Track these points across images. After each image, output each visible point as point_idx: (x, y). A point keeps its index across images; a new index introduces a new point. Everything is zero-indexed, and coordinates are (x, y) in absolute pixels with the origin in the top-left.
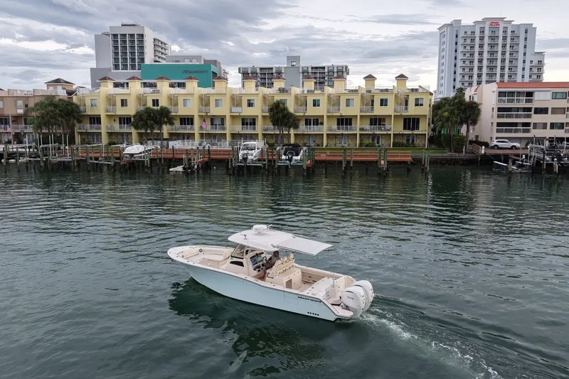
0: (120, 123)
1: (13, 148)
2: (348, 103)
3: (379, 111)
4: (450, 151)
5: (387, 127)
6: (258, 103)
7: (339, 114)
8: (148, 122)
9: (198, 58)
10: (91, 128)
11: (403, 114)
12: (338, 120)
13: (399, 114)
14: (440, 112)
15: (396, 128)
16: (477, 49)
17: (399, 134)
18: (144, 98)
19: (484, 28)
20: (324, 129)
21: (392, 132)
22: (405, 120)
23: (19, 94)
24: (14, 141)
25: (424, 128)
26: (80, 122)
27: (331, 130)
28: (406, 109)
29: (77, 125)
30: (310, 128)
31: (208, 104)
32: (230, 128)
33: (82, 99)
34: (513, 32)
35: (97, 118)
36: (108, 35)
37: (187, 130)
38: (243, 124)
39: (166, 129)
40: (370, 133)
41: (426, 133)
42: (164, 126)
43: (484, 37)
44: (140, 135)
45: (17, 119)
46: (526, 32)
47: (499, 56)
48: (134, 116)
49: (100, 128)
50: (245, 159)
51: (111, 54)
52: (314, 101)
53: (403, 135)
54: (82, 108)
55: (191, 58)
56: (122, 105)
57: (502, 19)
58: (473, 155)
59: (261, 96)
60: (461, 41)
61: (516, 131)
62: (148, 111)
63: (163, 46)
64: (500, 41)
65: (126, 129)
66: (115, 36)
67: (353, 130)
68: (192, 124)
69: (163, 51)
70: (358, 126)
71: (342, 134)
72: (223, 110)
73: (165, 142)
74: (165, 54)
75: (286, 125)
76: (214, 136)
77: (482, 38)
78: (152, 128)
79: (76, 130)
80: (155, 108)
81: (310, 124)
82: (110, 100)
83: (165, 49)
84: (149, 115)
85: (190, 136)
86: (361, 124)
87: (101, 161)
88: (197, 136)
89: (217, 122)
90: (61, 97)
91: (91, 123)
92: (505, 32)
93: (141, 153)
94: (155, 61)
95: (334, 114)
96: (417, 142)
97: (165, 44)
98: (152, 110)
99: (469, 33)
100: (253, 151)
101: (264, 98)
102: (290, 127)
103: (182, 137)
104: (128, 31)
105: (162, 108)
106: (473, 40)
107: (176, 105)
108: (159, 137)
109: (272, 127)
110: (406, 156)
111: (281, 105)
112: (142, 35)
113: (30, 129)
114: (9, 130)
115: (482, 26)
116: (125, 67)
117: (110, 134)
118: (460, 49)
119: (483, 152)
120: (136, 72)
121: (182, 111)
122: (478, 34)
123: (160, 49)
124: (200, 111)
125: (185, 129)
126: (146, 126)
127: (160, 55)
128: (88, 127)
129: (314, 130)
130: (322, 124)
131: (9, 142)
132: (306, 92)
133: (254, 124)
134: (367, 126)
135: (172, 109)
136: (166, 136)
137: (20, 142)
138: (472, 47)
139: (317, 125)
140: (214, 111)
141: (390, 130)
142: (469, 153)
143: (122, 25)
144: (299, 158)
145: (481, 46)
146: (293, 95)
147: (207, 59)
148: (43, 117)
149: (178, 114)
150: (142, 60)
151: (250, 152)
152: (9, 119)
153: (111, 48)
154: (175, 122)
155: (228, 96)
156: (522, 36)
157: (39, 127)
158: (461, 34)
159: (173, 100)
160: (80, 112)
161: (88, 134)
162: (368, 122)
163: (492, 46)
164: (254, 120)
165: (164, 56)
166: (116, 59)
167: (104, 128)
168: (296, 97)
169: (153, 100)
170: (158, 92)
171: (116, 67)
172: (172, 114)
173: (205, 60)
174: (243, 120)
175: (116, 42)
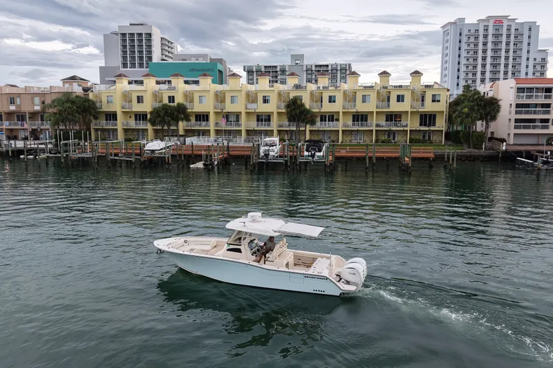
0: (136, 120)
1: (31, 145)
2: (364, 99)
3: (395, 107)
4: (469, 147)
5: (404, 123)
6: (274, 99)
7: (355, 110)
8: (166, 118)
9: (205, 56)
10: (107, 124)
11: (420, 110)
12: (354, 116)
13: (415, 110)
14: (459, 108)
15: (412, 124)
16: (481, 46)
17: (416, 130)
18: (160, 95)
19: (488, 26)
20: (340, 126)
21: (408, 129)
22: (421, 116)
23: (36, 90)
24: (31, 137)
25: (441, 124)
26: (96, 118)
27: (346, 126)
28: (423, 105)
29: (94, 121)
30: (325, 125)
31: (223, 101)
32: (246, 124)
33: (98, 96)
34: (517, 30)
35: (113, 115)
36: (117, 34)
37: (202, 126)
38: (258, 120)
39: (182, 125)
40: (386, 129)
41: (443, 129)
42: (180, 123)
43: (487, 35)
44: (156, 131)
45: (33, 115)
46: (530, 29)
47: (503, 54)
48: (151, 113)
49: (116, 125)
50: (267, 155)
51: (120, 53)
52: (330, 97)
53: (420, 131)
54: (98, 105)
55: (197, 56)
56: (139, 102)
57: (506, 17)
58: (492, 151)
59: (276, 92)
60: (464, 39)
61: (534, 127)
62: (165, 107)
63: (170, 45)
64: (504, 39)
65: (141, 126)
66: (124, 35)
67: (369, 126)
68: (207, 120)
69: (170, 50)
70: (375, 123)
71: (358, 130)
72: (239, 106)
73: (182, 139)
74: (172, 53)
75: (303, 122)
76: (229, 132)
77: (486, 36)
78: (169, 125)
79: (92, 127)
80: (172, 104)
81: (325, 121)
82: (126, 96)
83: (172, 48)
84: (166, 112)
85: (206, 133)
86: (376, 120)
87: (122, 157)
88: (212, 132)
89: (232, 118)
90: (78, 94)
91: (107, 120)
92: (509, 30)
93: (162, 149)
94: (163, 60)
95: (350, 110)
96: (434, 138)
97: (172, 43)
98: (169, 106)
99: (473, 31)
100: (274, 147)
101: (279, 94)
102: (307, 123)
103: (197, 134)
104: (136, 30)
105: (178, 104)
106: (477, 38)
107: (192, 101)
108: (175, 134)
109: (287, 123)
110: (428, 152)
111: (299, 101)
112: (150, 34)
113: (47, 126)
114: (26, 126)
115: (486, 24)
116: (133, 66)
117: (126, 131)
118: (464, 46)
119: (504, 148)
120: (145, 70)
121: (198, 108)
122: (481, 32)
123: (167, 48)
124: (215, 108)
125: (200, 125)
126: (163, 122)
127: (167, 54)
128: (103, 123)
129: (329, 126)
130: (338, 120)
131: (26, 139)
132: (321, 88)
133: (269, 120)
134: (383, 122)
135: (188, 105)
136: (181, 132)
137: (37, 138)
138: (476, 45)
139: (333, 121)
140: (229, 107)
141: (406, 126)
142: (489, 149)
143: (131, 25)
144: (321, 154)
145: (485, 44)
146: (308, 92)
147: (212, 58)
148: (60, 113)
149: (193, 111)
150: (150, 58)
151: (271, 148)
152: (25, 115)
153: (120, 47)
154: (191, 118)
155: (244, 94)
156: (526, 34)
157: (56, 123)
158: (465, 32)
159: (189, 96)
160: (97, 108)
161: (103, 130)
162: (384, 118)
163: (495, 43)
164: (269, 116)
165: (170, 55)
166: (124, 58)
167: (120, 124)
168: (312, 93)
169: (169, 97)
170: (174, 88)
171: (125, 65)
172: (189, 110)
173: (211, 59)
174: (258, 116)
175: (124, 41)
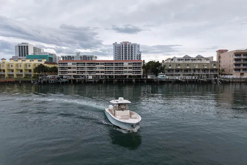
19: (123, 44)
34: (131, 45)
36: (17, 46)
47: (128, 53)
60: (117, 48)
64: (128, 48)
66: (20, 46)
77: (122, 48)
92: (129, 46)
99: (119, 46)
104: (23, 45)
106: (120, 48)
112: (28, 46)
116: (22, 56)
118: (117, 51)
138: (120, 50)
143: (22, 43)
145: (122, 50)
150: (28, 54)
153: (18, 50)
156: (134, 47)
158: (117, 46)
163: (125, 50)
171: (20, 56)
173: (49, 54)
175: (20, 48)
